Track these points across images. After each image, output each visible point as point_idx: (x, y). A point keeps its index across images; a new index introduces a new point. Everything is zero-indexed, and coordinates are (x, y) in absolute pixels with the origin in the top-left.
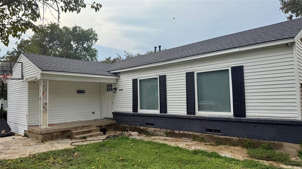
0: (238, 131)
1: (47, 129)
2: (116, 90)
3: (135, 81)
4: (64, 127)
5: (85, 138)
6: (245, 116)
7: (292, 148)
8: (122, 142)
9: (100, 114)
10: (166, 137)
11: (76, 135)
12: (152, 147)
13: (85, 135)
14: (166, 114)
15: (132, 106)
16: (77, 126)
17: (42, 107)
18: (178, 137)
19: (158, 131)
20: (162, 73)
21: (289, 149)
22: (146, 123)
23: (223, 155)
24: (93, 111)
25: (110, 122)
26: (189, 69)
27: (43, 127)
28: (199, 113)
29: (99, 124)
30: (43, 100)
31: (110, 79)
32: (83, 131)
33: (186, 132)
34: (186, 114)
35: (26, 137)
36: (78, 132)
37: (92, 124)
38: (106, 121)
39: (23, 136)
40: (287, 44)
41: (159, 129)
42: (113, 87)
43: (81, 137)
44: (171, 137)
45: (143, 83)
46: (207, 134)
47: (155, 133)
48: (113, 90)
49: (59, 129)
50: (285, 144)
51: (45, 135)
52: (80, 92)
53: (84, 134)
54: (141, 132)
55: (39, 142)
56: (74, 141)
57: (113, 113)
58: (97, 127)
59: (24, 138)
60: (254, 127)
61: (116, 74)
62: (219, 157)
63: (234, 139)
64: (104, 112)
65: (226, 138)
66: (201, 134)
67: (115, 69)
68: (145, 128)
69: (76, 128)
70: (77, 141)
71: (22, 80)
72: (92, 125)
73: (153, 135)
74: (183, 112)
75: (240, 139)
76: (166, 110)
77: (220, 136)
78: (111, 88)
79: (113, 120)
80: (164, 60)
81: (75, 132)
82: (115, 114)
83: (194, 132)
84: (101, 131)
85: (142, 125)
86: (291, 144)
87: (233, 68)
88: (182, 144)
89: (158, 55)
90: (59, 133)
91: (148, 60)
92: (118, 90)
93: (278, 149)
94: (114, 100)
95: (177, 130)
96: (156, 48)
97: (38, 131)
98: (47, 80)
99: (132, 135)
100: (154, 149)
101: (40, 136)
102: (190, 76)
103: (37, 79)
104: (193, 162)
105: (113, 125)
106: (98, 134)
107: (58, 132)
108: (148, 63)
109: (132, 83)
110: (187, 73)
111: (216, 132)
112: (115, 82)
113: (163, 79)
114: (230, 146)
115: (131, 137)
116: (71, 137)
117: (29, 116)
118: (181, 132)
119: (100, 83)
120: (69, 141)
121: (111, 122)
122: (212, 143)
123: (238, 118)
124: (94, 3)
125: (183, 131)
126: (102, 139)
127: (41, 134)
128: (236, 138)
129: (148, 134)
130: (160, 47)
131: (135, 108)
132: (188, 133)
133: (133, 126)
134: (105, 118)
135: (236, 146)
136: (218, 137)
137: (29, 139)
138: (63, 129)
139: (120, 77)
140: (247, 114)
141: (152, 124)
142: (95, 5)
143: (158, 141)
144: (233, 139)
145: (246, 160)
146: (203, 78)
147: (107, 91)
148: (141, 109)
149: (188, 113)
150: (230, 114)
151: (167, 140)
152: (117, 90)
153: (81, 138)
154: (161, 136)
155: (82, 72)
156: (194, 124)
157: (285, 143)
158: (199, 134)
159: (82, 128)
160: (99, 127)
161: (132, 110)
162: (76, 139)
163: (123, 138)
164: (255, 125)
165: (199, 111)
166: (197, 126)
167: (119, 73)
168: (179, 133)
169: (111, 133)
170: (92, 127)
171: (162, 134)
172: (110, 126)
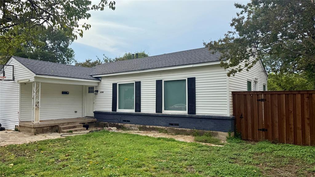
0: (190, 124)
1: (38, 123)
3: (114, 85)
4: (52, 123)
5: (71, 132)
6: (195, 114)
7: (223, 135)
8: (104, 134)
9: (81, 113)
10: (140, 131)
11: (63, 130)
12: (128, 136)
13: (71, 130)
14: (140, 113)
15: (111, 106)
16: (63, 122)
17: (35, 105)
18: (149, 130)
19: (133, 126)
20: (137, 79)
21: (222, 136)
22: (123, 120)
23: (177, 140)
24: (76, 110)
25: (91, 120)
26: (159, 77)
27: (35, 122)
28: (165, 112)
29: (82, 121)
30: (36, 99)
31: (92, 83)
32: (70, 126)
33: (154, 127)
34: (155, 113)
35: (17, 131)
36: (65, 127)
38: (87, 119)
39: (14, 131)
42: (95, 90)
43: (67, 131)
44: (143, 131)
45: (122, 87)
46: (169, 127)
47: (131, 128)
48: (95, 92)
49: (48, 124)
50: (219, 133)
51: (37, 129)
52: (64, 93)
53: (70, 129)
54: (119, 127)
55: (31, 135)
56: (62, 134)
57: (94, 112)
58: (80, 123)
59: (15, 132)
61: (97, 78)
62: (174, 141)
63: (188, 130)
65: (182, 129)
66: (165, 127)
67: (97, 74)
68: (122, 124)
69: (63, 124)
70: (65, 134)
71: (13, 81)
72: (76, 122)
73: (129, 130)
74: (153, 111)
75: (192, 130)
76: (140, 110)
77: (178, 128)
78: (92, 90)
79: (94, 118)
80: (139, 69)
82: (96, 113)
83: (161, 126)
84: (84, 126)
85: (120, 122)
86: (223, 133)
87: (189, 79)
88: (151, 134)
89: (135, 63)
90: (49, 127)
91: (126, 67)
93: (215, 136)
94: (95, 101)
95: (148, 125)
97: (31, 125)
98: (39, 82)
99: (111, 129)
100: (129, 137)
101: (33, 130)
102: (159, 83)
103: (30, 81)
104: (156, 144)
105: (94, 123)
106: (82, 129)
107: (48, 127)
108: (127, 70)
109: (112, 87)
110: (157, 81)
111: (176, 126)
112: (97, 85)
113: (138, 84)
114: (185, 135)
115: (111, 131)
116: (58, 131)
117: (21, 112)
118: (151, 127)
119: (83, 85)
120: (58, 134)
122: (173, 133)
123: (191, 115)
124: (85, 23)
125: (152, 125)
126: (86, 133)
127: (34, 128)
129: (124, 129)
130: (137, 54)
131: (114, 107)
132: (156, 127)
133: (112, 123)
134: (87, 117)
135: (189, 135)
136: (177, 129)
137: (21, 133)
139: (102, 81)
140: (196, 112)
141: (129, 121)
142: (86, 26)
143: (132, 133)
145: (191, 143)
146: (168, 84)
147: (89, 92)
148: (119, 108)
150: (185, 112)
152: (98, 93)
153: (68, 132)
154: (135, 130)
155: (69, 76)
156: (161, 120)
159: (68, 124)
160: (82, 123)
161: (111, 110)
162: (63, 132)
163: (104, 132)
164: (201, 120)
165: (165, 110)
166: (163, 121)
167: (101, 77)
168: (150, 128)
169: (93, 129)
170: (76, 123)
171: (136, 128)
172: (92, 123)
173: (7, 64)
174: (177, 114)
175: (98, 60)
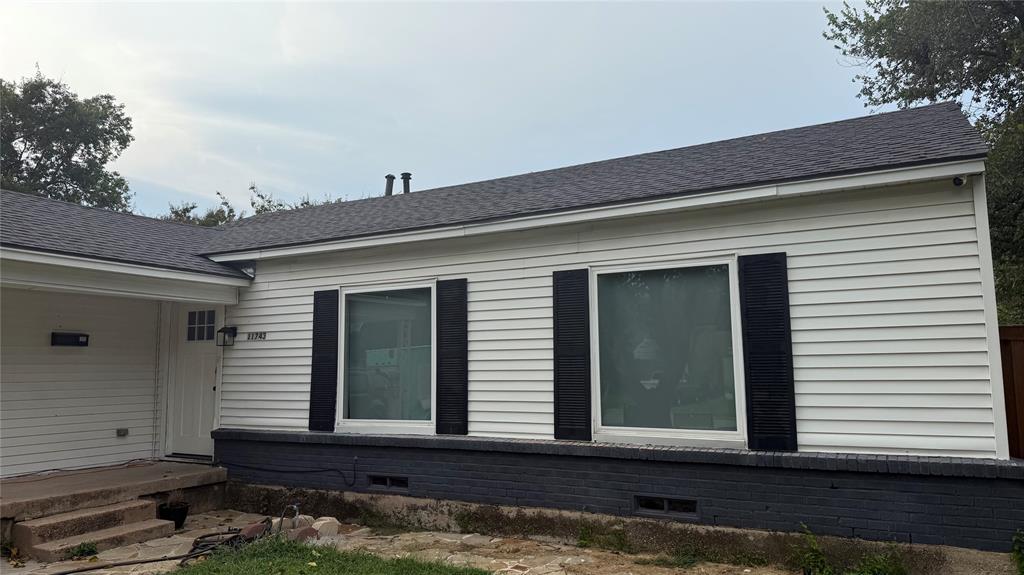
0: (769, 504)
2: (235, 335)
3: (325, 302)
5: (90, 552)
6: (794, 446)
9: (149, 439)
10: (462, 532)
11: (44, 541)
13: (89, 538)
14: (461, 438)
15: (307, 405)
16: (47, 496)
18: (516, 532)
19: (424, 508)
20: (450, 269)
22: (370, 477)
24: (123, 425)
25: (198, 474)
26: (569, 259)
28: (606, 434)
29: (154, 483)
31: (211, 289)
32: (81, 519)
33: (549, 512)
34: (552, 438)
36: (54, 527)
37: (123, 485)
38: (180, 470)
40: (957, 181)
41: (428, 501)
42: (220, 324)
43: (67, 551)
44: (483, 534)
45: (364, 314)
46: (638, 519)
47: (413, 518)
48: (221, 334)
50: (954, 553)
53: (81, 532)
54: (349, 514)
57: (214, 434)
58: (142, 497)
60: (832, 487)
61: (235, 269)
63: (751, 538)
64: (170, 430)
65: (716, 532)
66: (613, 518)
67: (232, 248)
68: (364, 497)
69: (45, 507)
70: (51, 570)
72: (119, 492)
73: (402, 527)
74: (538, 427)
75: (777, 539)
76: (465, 423)
77: (694, 526)
78: (210, 328)
79: (215, 465)
80: (462, 217)
81: (38, 523)
82: (223, 438)
83: (588, 510)
84: (163, 514)
85: (351, 487)
86: (975, 554)
87: (745, 263)
92: (245, 337)
93: (925, 573)
94: (219, 379)
95: (510, 505)
96: (390, 179)
99: (314, 533)
102: (569, 289)
105: (216, 488)
106: (150, 531)
109: (311, 309)
110: (558, 276)
111: (674, 509)
112: (231, 301)
113: (454, 296)
114: (735, 563)
115: (313, 542)
116: (14, 552)
118: (529, 512)
119: (159, 303)
120: (9, 572)
121: (204, 472)
122: (663, 555)
123: (769, 454)
125: (535, 507)
126: (172, 554)
128: (757, 532)
129: (381, 524)
130: (406, 177)
131: (321, 414)
132: (561, 515)
133: (312, 491)
134: (175, 455)
135: (761, 563)
136: (683, 532)
139: (258, 280)
140: (802, 439)
141: (401, 482)
144: (746, 535)
146: (623, 295)
147: (191, 337)
148: (348, 415)
149: (557, 435)
150: (736, 438)
151: (472, 547)
152: (239, 338)
153: (69, 554)
154: (438, 530)
155: (87, 251)
156: (585, 477)
157: (951, 548)
158: (605, 519)
159: (74, 503)
160: (153, 496)
161: (306, 423)
162: (44, 558)
164: (836, 481)
165: (605, 422)
166: (598, 486)
167: (252, 263)
168: (521, 517)
169: (209, 524)
170: (120, 497)
171: (443, 521)
172: (202, 489)
175: (225, 208)
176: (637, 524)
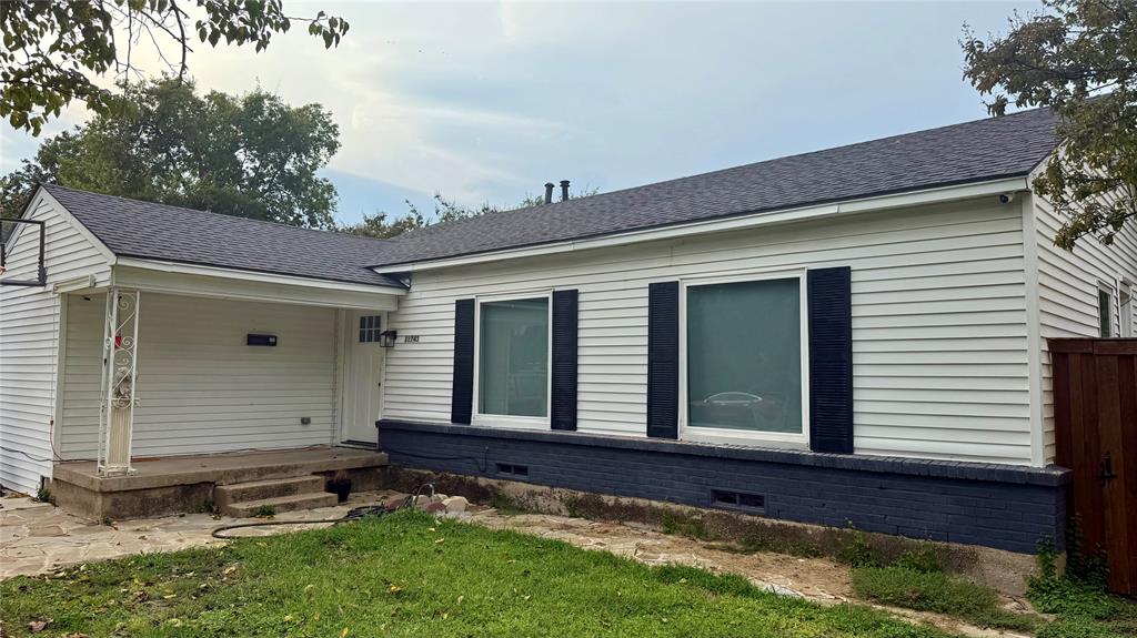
0: (824, 501)
1: (125, 473)
2: (395, 338)
3: (464, 309)
4: (191, 471)
5: (268, 512)
6: (850, 449)
7: (1006, 566)
8: (405, 532)
9: (329, 427)
10: (571, 517)
11: (236, 502)
12: (514, 551)
13: (268, 502)
14: (571, 433)
15: (450, 401)
16: (239, 467)
17: (111, 391)
18: (614, 519)
19: (541, 494)
20: (563, 281)
21: (999, 573)
22: (499, 465)
23: (764, 586)
24: (306, 415)
25: (363, 458)
26: (662, 272)
27: (111, 468)
28: (692, 434)
29: (325, 462)
30: (116, 367)
31: (374, 297)
32: (263, 487)
33: (641, 502)
34: (645, 436)
35: (46, 501)
36: (244, 491)
37: (298, 463)
38: (354, 454)
39: (34, 500)
40: (1003, 197)
41: (544, 488)
42: (384, 328)
43: (252, 510)
44: (587, 519)
45: (495, 318)
46: (714, 511)
47: (531, 503)
48: (383, 337)
49: (171, 478)
50: (988, 553)
51: (117, 496)
52: (257, 340)
53: (264, 498)
54: (478, 497)
55: (94, 524)
56: (226, 521)
57: (378, 424)
58: (314, 474)
59: (36, 505)
60: (881, 488)
61: (396, 280)
62: (748, 591)
63: (810, 532)
64: (346, 421)
65: (779, 525)
66: (694, 509)
67: (394, 260)
68: (494, 482)
69: (238, 476)
70: (238, 522)
71: (41, 289)
72: (296, 467)
73: (523, 509)
74: (631, 425)
75: (832, 532)
76: (575, 420)
77: (761, 519)
78: (377, 331)
79: (379, 451)
80: (573, 233)
81: (232, 488)
82: (385, 427)
83: (672, 500)
84: (330, 487)
85: (484, 473)
86: (1004, 555)
87: (814, 276)
88: (623, 545)
89: (557, 216)
90: (172, 491)
91: (517, 233)
92: (402, 340)
93: (959, 571)
94: (383, 377)
95: (610, 494)
96: (550, 187)
97: (92, 481)
98: (134, 291)
99: (442, 507)
100: (518, 558)
101: (99, 501)
102: (662, 298)
103: (98, 286)
104: (655, 608)
105: (379, 470)
106: (317, 501)
107: (168, 487)
108: (516, 243)
109: (453, 315)
110: (653, 288)
111: (747, 503)
112: (392, 308)
113: (567, 304)
114: (793, 554)
115: (439, 514)
116: (215, 508)
117: (62, 422)
118: (625, 501)
119: (337, 310)
120: (209, 522)
121: (369, 456)
122: (733, 543)
123: (827, 455)
124: (321, 14)
125: (630, 496)
126: (331, 518)
127: (104, 493)
128: (815, 527)
129: (504, 505)
130: (565, 185)
131: (461, 409)
132: (650, 505)
133: (452, 476)
134: (349, 442)
135: (816, 555)
136: (752, 523)
137: (58, 511)
138: (187, 476)
139: (413, 289)
140: (857, 442)
141: (521, 470)
142: (326, 25)
143: (537, 531)
144: (805, 529)
145: (844, 607)
146: (709, 305)
147: (362, 340)
148: (484, 410)
149: (650, 433)
150: (799, 440)
151: (572, 527)
152: (398, 340)
153: (253, 513)
154: (551, 514)
155: (268, 267)
156: (671, 471)
157: (983, 548)
158: (686, 509)
159: (260, 475)
160: (323, 474)
161: (449, 416)
162: (234, 514)
163: (410, 518)
164: (885, 482)
165: (690, 423)
166: (680, 479)
167: (408, 275)
168: (618, 506)
169: (366, 499)
170: (297, 473)
171: (555, 505)
172: (365, 471)
173: (27, 218)
174: (751, 447)
175: (414, 216)
176: (713, 515)
